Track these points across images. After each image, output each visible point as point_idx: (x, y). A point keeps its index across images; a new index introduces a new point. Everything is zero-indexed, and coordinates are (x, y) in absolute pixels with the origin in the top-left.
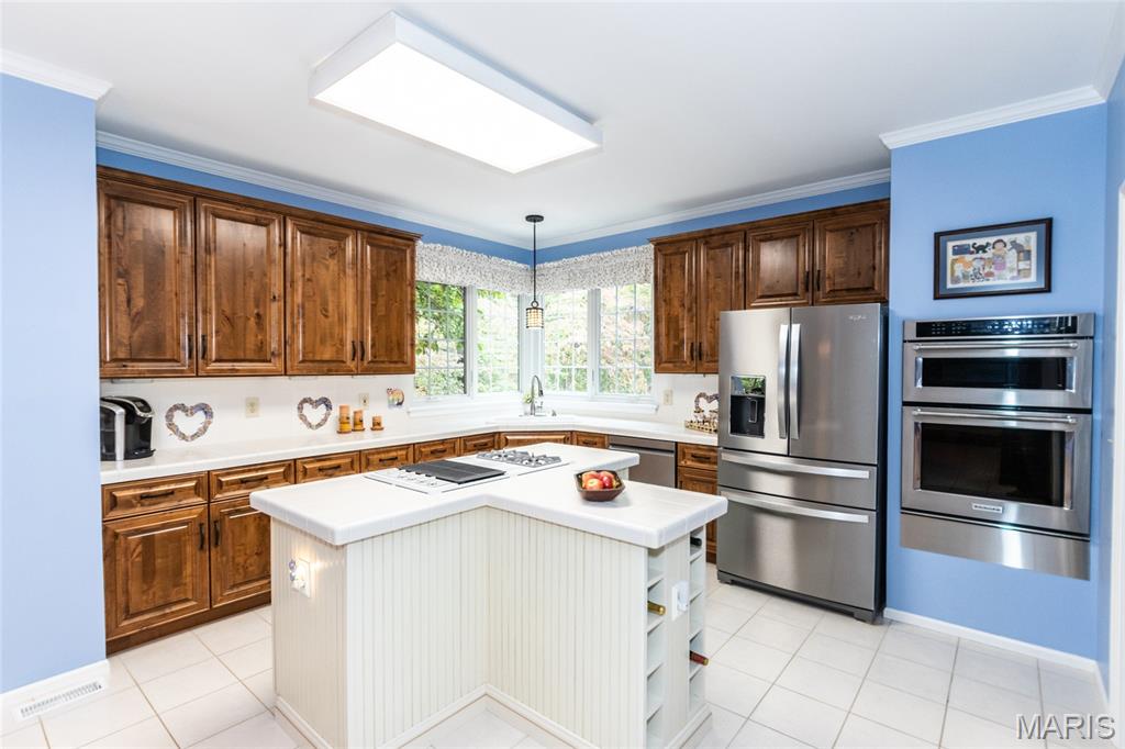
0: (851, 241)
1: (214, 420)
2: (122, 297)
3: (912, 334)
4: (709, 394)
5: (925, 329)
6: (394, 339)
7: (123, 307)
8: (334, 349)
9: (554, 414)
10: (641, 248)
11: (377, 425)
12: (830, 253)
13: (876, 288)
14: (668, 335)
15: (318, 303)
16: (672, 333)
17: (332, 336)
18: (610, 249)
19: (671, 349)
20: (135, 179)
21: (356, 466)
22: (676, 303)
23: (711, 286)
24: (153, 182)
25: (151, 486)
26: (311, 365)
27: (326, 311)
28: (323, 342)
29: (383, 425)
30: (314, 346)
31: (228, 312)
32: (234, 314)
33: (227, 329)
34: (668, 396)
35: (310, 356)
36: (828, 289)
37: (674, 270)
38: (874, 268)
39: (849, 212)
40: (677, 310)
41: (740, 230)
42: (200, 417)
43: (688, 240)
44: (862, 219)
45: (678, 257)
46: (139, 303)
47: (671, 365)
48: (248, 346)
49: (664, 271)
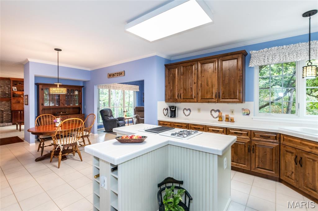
1: (191, 112)
2: (169, 87)
6: (232, 91)
7: (169, 89)
8: (210, 95)
15: (206, 82)
17: (209, 91)
20: (171, 65)
21: (205, 129)
24: (173, 64)
25: (164, 122)
26: (204, 100)
27: (208, 84)
28: (207, 93)
29: (234, 121)
30: (204, 95)
31: (185, 87)
32: (186, 88)
33: (185, 92)
35: (203, 97)
42: (189, 111)
46: (171, 88)
48: (189, 95)
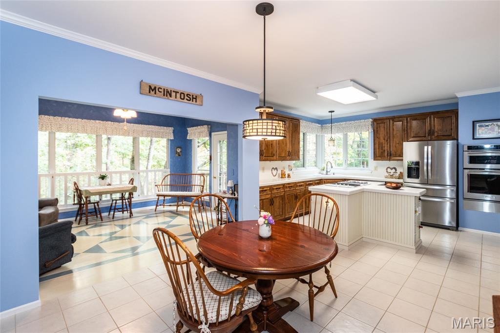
0: (444, 121)
3: (466, 149)
4: (391, 167)
5: (470, 148)
8: (284, 153)
9: (334, 174)
10: (366, 121)
11: (289, 176)
12: (437, 124)
13: (453, 135)
14: (379, 148)
16: (380, 148)
17: (284, 149)
18: (354, 120)
19: (380, 152)
22: (382, 138)
23: (395, 133)
26: (280, 158)
32: (268, 144)
34: (376, 168)
36: (436, 135)
37: (381, 128)
38: (452, 129)
39: (443, 113)
40: (382, 140)
41: (405, 117)
43: (387, 119)
44: (447, 115)
45: (383, 124)
47: (380, 158)
49: (377, 128)
